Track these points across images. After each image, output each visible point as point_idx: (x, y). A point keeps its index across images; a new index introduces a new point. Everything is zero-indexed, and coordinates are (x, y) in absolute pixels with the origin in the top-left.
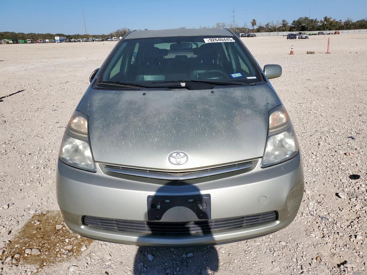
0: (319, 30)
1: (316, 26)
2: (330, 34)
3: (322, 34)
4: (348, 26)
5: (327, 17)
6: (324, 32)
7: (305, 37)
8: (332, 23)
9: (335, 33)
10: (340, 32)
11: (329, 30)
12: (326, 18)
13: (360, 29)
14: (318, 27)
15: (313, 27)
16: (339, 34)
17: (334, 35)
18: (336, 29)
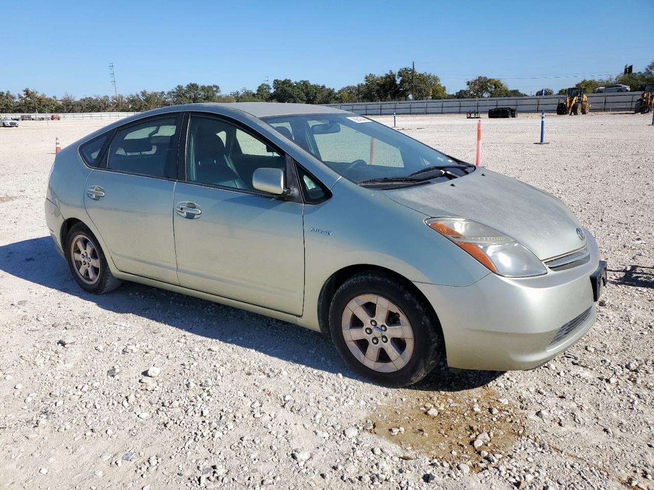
0: (20, 111)
1: (12, 105)
2: (43, 119)
3: (30, 118)
4: (71, 107)
5: (30, 89)
6: (33, 115)
7: (11, 123)
8: (40, 100)
9: (53, 118)
10: (59, 116)
11: (40, 112)
12: (27, 92)
13: (89, 112)
14: (17, 106)
15: (6, 105)
16: (59, 119)
17: (51, 121)
18: (52, 112)
